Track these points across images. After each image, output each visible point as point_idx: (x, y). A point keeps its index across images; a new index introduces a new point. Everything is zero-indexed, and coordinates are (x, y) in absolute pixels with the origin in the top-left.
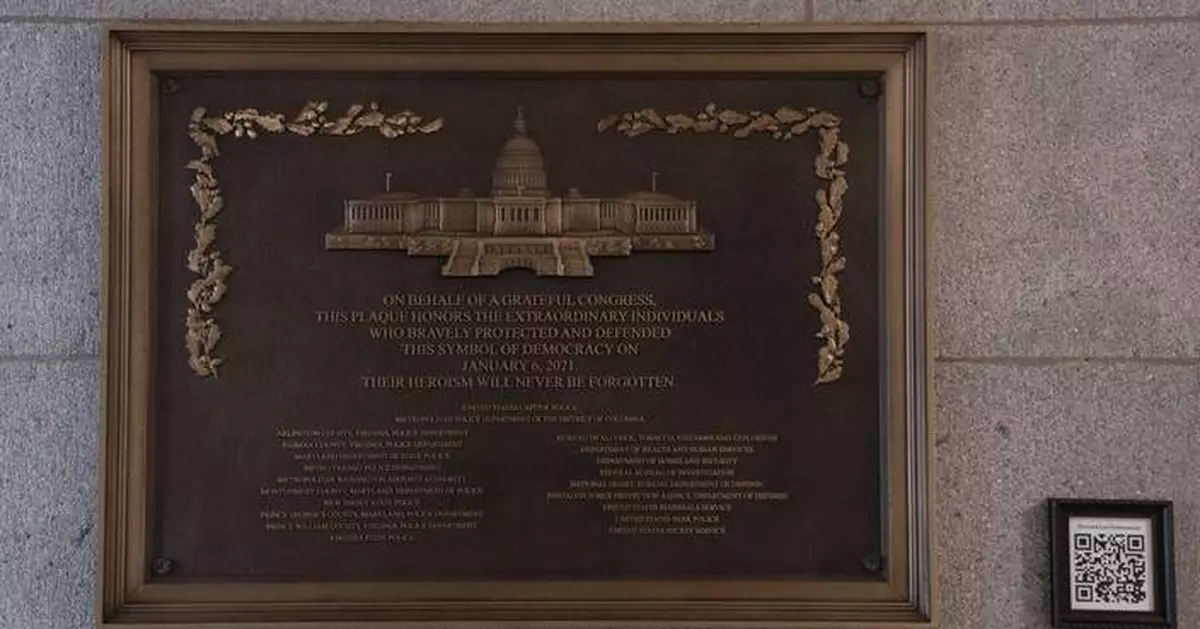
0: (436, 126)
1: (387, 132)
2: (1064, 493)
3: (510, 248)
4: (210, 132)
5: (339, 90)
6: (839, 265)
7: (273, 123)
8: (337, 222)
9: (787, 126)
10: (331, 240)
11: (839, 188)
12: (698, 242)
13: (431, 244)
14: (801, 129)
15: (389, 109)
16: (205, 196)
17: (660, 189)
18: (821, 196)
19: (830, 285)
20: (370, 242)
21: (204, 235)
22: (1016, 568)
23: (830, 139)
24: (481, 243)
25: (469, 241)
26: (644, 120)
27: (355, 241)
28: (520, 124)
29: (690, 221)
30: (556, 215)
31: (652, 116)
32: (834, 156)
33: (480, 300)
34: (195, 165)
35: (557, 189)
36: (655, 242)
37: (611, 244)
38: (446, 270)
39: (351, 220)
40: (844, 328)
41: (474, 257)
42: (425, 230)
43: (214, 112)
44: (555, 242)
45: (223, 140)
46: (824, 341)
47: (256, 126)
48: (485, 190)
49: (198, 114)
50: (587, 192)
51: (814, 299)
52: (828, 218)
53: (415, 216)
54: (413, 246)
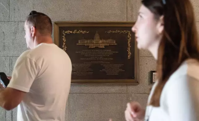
0: (88, 32)
1: (83, 33)
2: (152, 70)
3: (96, 45)
4: (65, 33)
5: (78, 28)
6: (130, 47)
7: (71, 32)
8: (78, 42)
9: (125, 32)
10: (77, 44)
11: (130, 39)
12: (116, 44)
13: (88, 45)
14: (126, 33)
15: (83, 30)
16: (64, 40)
17: (112, 39)
18: (128, 40)
19: (129, 49)
20: (81, 44)
21: (64, 44)
22: (148, 78)
23: (129, 34)
24: (93, 44)
25: (91, 44)
26: (110, 32)
27: (80, 44)
28: (97, 32)
29: (115, 42)
30: (101, 42)
31: (111, 31)
32: (130, 35)
33: (93, 50)
34: (63, 36)
35: (101, 39)
36: (111, 44)
37: (106, 44)
38: (89, 47)
39: (79, 42)
40: (131, 53)
41: (92, 46)
42: (87, 43)
43: (65, 31)
44: (101, 44)
45: (66, 34)
46: (129, 55)
47: (69, 32)
48: (93, 39)
49: (64, 31)
50: (104, 39)
51: (128, 50)
52: (129, 42)
53: (86, 42)
54: (86, 45)
